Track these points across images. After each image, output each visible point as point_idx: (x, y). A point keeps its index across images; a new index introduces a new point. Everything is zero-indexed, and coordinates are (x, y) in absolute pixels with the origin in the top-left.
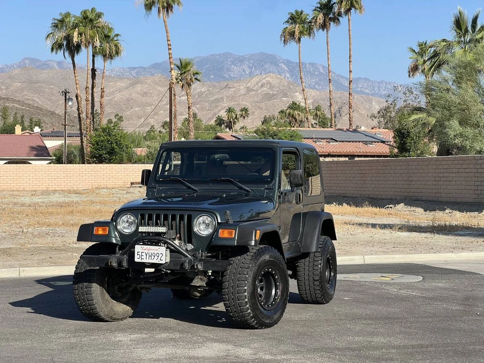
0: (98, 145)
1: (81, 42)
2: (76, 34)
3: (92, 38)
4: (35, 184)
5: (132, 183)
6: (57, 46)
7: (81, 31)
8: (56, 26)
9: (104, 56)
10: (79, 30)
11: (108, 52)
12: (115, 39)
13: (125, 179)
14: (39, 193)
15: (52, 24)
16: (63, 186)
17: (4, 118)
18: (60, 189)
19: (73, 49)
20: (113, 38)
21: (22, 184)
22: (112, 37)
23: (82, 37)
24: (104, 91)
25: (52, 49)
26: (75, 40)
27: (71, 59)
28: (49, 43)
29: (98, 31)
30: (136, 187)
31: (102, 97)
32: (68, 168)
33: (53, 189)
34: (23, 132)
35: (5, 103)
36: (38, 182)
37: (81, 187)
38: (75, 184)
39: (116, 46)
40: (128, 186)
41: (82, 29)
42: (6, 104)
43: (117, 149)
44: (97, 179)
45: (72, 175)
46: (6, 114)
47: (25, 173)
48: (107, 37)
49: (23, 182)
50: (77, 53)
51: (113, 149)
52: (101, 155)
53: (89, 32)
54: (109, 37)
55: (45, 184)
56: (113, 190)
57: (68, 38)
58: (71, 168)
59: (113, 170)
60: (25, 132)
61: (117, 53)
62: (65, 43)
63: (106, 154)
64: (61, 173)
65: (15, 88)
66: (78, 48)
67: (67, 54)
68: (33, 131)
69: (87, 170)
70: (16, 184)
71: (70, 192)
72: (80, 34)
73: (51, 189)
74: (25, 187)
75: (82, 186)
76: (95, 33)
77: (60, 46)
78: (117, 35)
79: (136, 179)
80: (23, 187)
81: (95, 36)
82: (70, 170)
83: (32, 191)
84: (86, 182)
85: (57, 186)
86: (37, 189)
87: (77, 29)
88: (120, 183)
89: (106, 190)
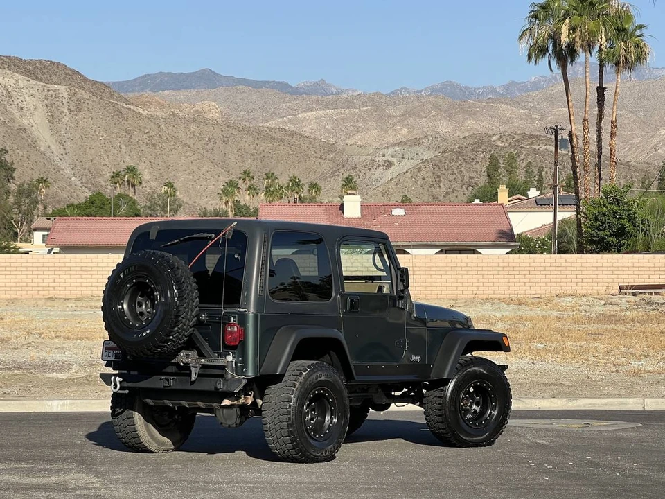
0: (596, 220)
1: (575, 42)
2: (565, 29)
3: (593, 34)
4: (455, 288)
5: (621, 288)
6: (538, 51)
7: (575, 23)
8: (534, 16)
9: (617, 64)
10: (570, 22)
11: (622, 58)
12: (637, 33)
13: (608, 280)
14: (461, 303)
15: (531, 12)
16: (503, 292)
17: (510, 173)
18: (497, 296)
19: (565, 55)
20: (633, 33)
21: (434, 288)
22: (631, 29)
23: (576, 34)
24: (615, 126)
25: (529, 57)
26: (564, 39)
27: (560, 72)
28: (524, 47)
29: (604, 22)
30: (626, 294)
31: (613, 136)
32: (511, 261)
33: (485, 296)
34: (511, 198)
35: (532, 144)
36: (460, 285)
37: (530, 292)
38: (522, 288)
39: (638, 45)
40: (613, 292)
41: (576, 19)
42: (534, 147)
43: (629, 228)
44: (559, 280)
45: (517, 273)
46: (513, 165)
47: (439, 269)
48: (621, 31)
49: (437, 284)
50: (572, 61)
51: (623, 227)
52: (602, 239)
53: (589, 24)
54: (624, 30)
55: (472, 288)
56: (584, 299)
57: (555, 37)
58: (516, 261)
59: (589, 265)
60: (514, 197)
61: (639, 58)
62: (550, 46)
63: (611, 235)
64: (499, 269)
65: (556, 117)
66: (572, 52)
67: (554, 63)
68: (527, 196)
69: (542, 265)
70: (424, 289)
71: (510, 302)
72: (573, 29)
73: (480, 296)
74: (440, 292)
75: (534, 292)
76: (599, 26)
77: (542, 51)
78: (640, 27)
79: (629, 280)
80: (436, 292)
81: (599, 30)
82: (514, 265)
83: (450, 299)
84: (541, 284)
85: (492, 292)
86: (459, 297)
87: (567, 21)
88: (601, 288)
89: (570, 299)
